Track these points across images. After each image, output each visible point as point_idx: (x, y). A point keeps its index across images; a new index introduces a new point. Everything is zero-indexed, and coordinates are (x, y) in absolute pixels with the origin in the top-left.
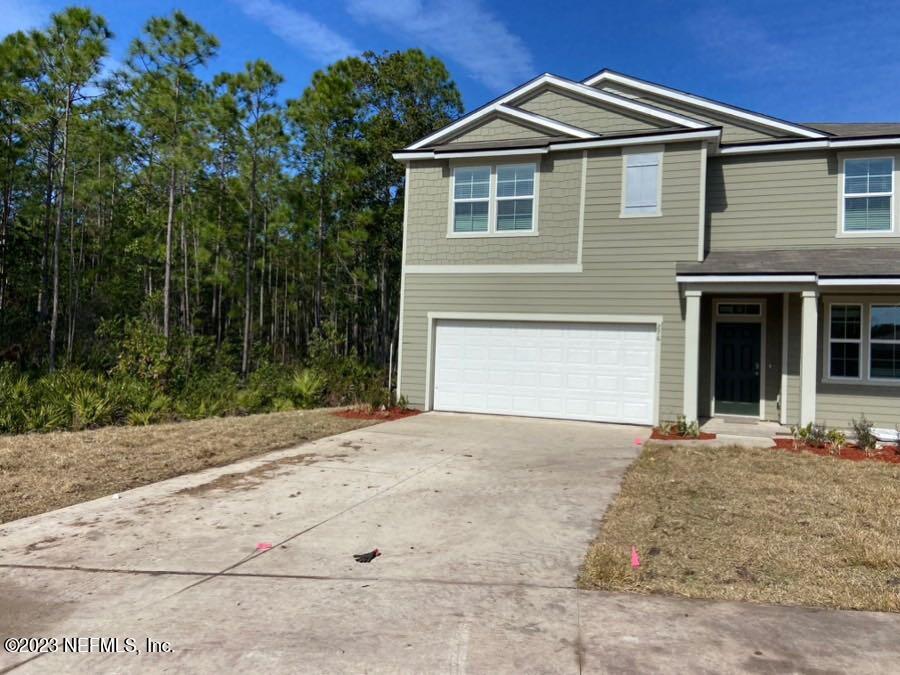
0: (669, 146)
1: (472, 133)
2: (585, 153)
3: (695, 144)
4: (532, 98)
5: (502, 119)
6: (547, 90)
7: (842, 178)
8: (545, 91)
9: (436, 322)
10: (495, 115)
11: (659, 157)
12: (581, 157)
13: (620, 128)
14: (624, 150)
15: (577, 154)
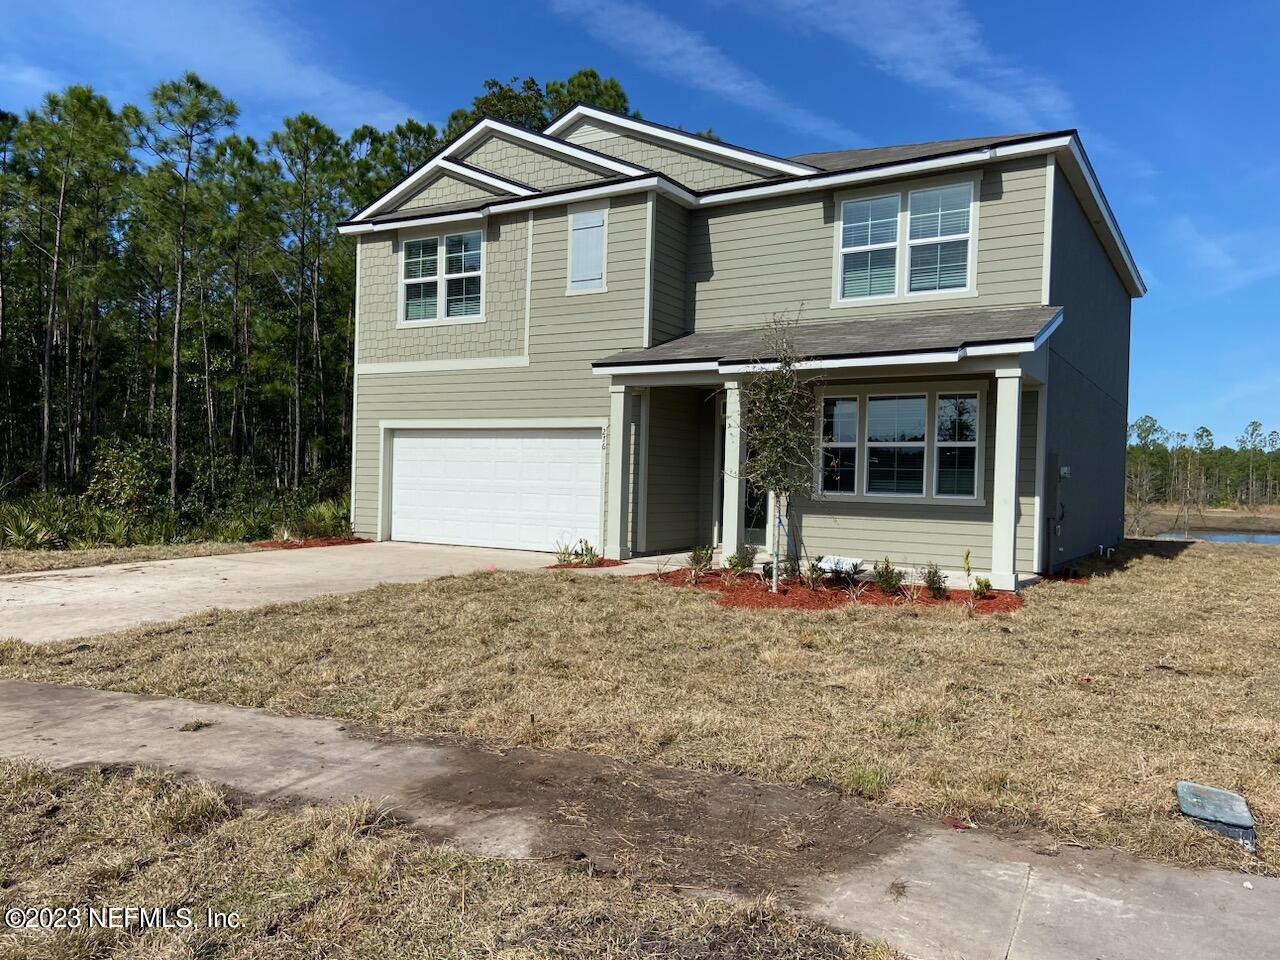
0: (617, 201)
1: (421, 196)
2: (531, 215)
3: (638, 197)
4: (477, 148)
5: (449, 176)
6: (492, 137)
7: (839, 226)
8: (488, 140)
9: (392, 433)
10: (440, 173)
11: (604, 214)
12: (526, 220)
13: (565, 181)
14: (569, 208)
15: (520, 216)
